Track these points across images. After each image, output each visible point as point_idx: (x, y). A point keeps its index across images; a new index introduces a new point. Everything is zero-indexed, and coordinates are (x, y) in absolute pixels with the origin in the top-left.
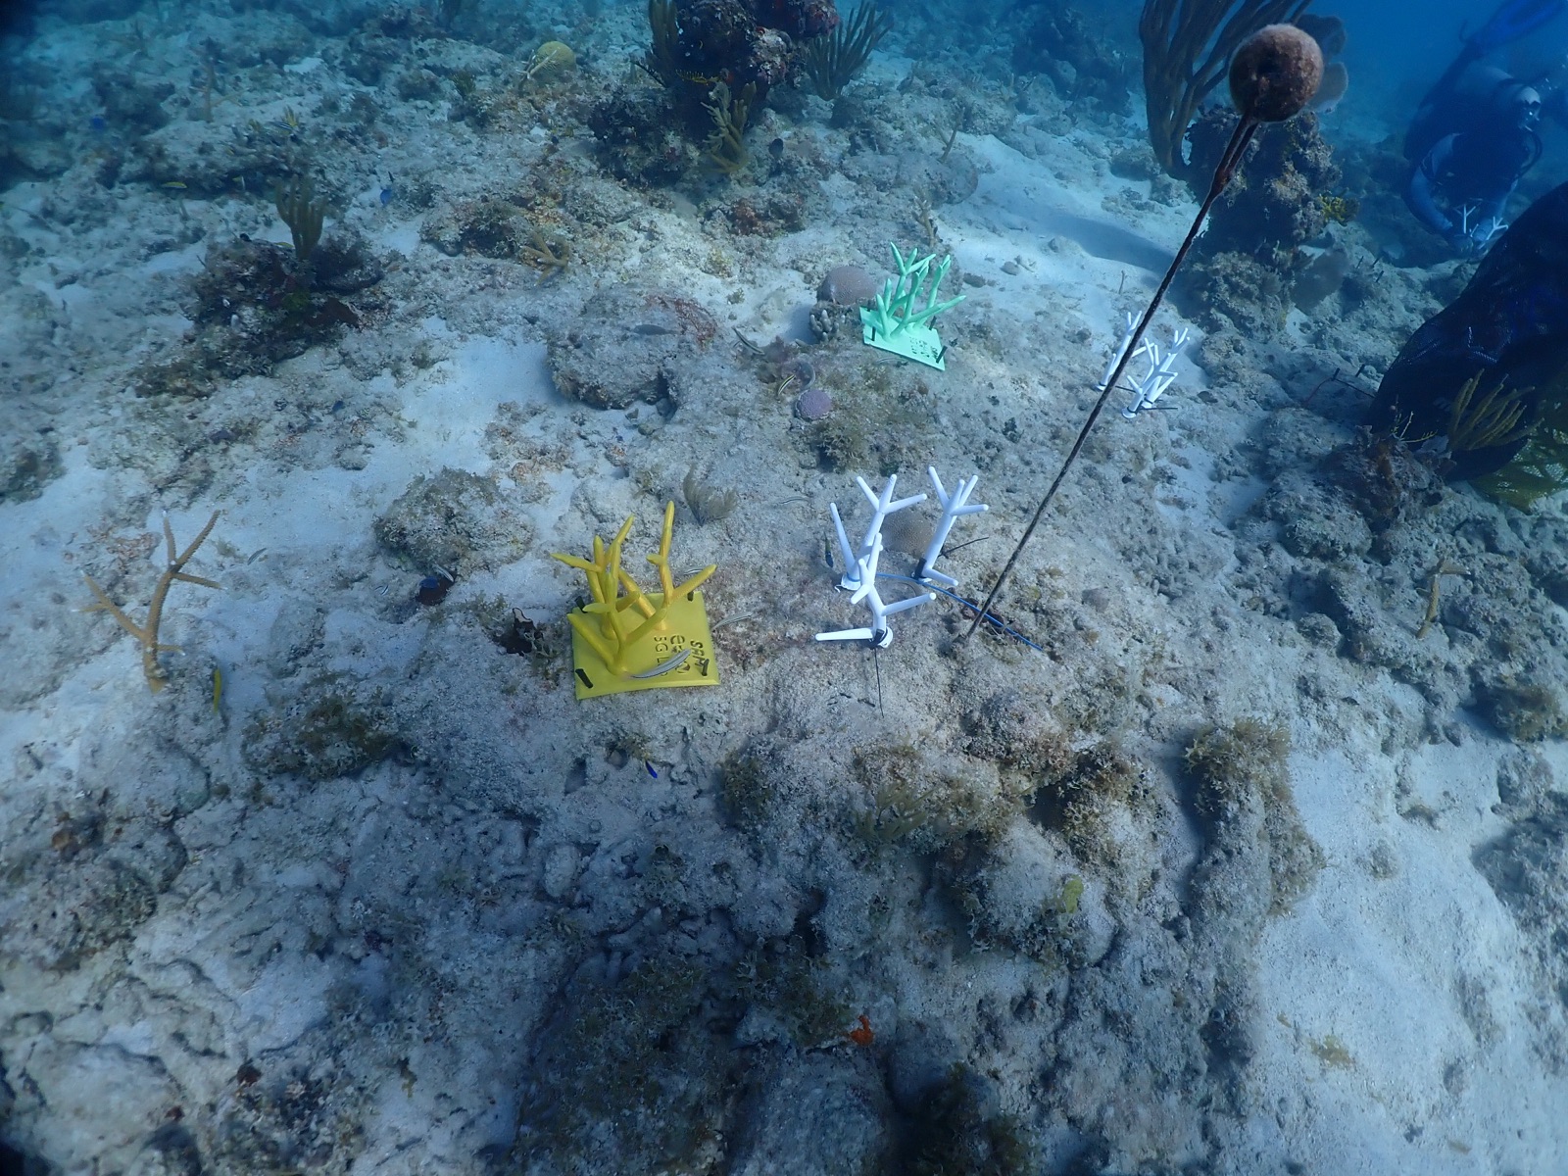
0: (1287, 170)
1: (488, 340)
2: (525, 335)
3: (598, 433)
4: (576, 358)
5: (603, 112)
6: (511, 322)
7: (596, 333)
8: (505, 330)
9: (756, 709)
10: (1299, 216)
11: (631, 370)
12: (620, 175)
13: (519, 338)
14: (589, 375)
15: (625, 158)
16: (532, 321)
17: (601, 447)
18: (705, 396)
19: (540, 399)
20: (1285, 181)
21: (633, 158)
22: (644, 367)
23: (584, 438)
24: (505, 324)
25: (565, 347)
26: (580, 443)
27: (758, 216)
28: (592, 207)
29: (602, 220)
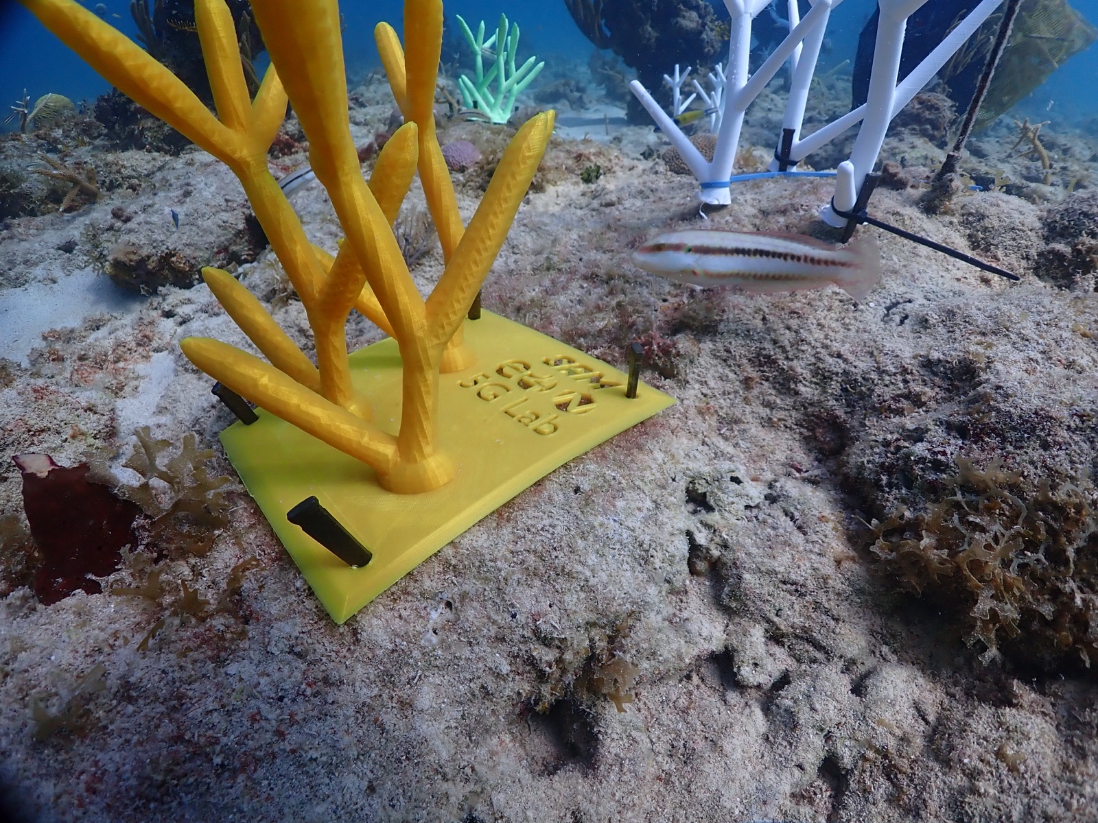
0: (681, 10)
1: (18, 290)
2: (63, 267)
3: (189, 301)
4: (130, 231)
5: (106, 100)
6: (42, 259)
7: (150, 202)
8: (38, 271)
9: (755, 429)
10: (704, 36)
11: (207, 224)
12: (141, 147)
13: (58, 273)
14: (153, 243)
15: (142, 132)
16: (68, 248)
17: (200, 314)
18: (317, 198)
19: (101, 311)
20: (684, 17)
21: (150, 129)
22: (225, 216)
23: (168, 315)
24: (36, 264)
25: (111, 228)
26: (169, 323)
27: (292, 137)
28: (119, 172)
29: (135, 181)
